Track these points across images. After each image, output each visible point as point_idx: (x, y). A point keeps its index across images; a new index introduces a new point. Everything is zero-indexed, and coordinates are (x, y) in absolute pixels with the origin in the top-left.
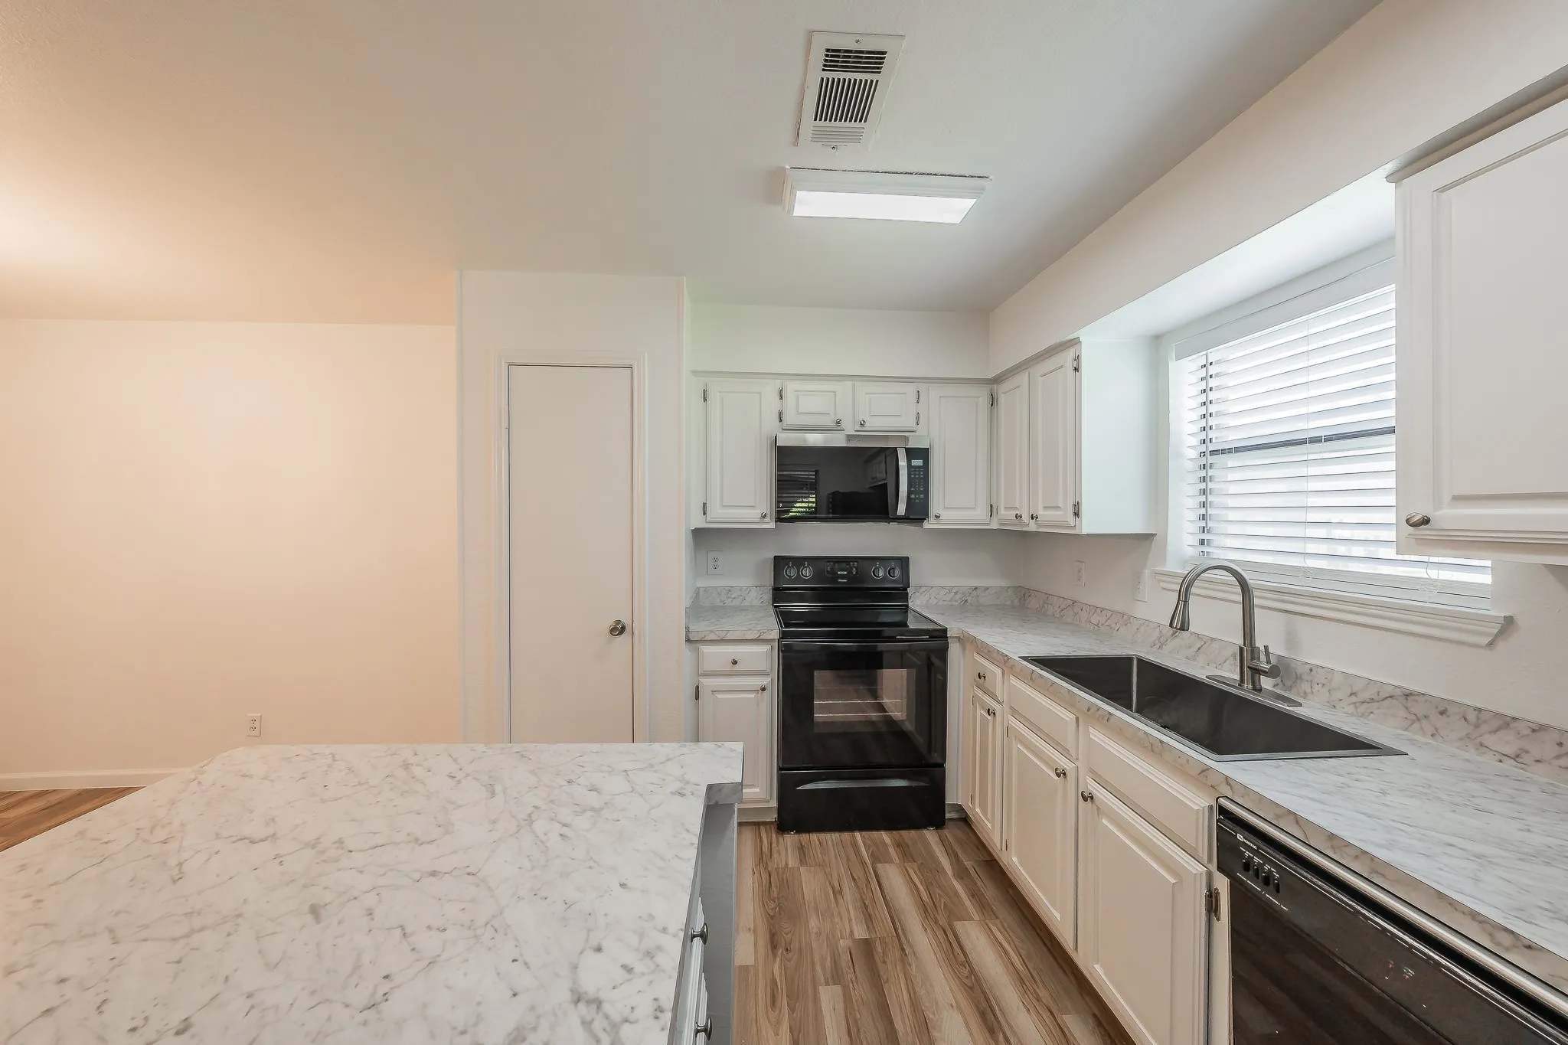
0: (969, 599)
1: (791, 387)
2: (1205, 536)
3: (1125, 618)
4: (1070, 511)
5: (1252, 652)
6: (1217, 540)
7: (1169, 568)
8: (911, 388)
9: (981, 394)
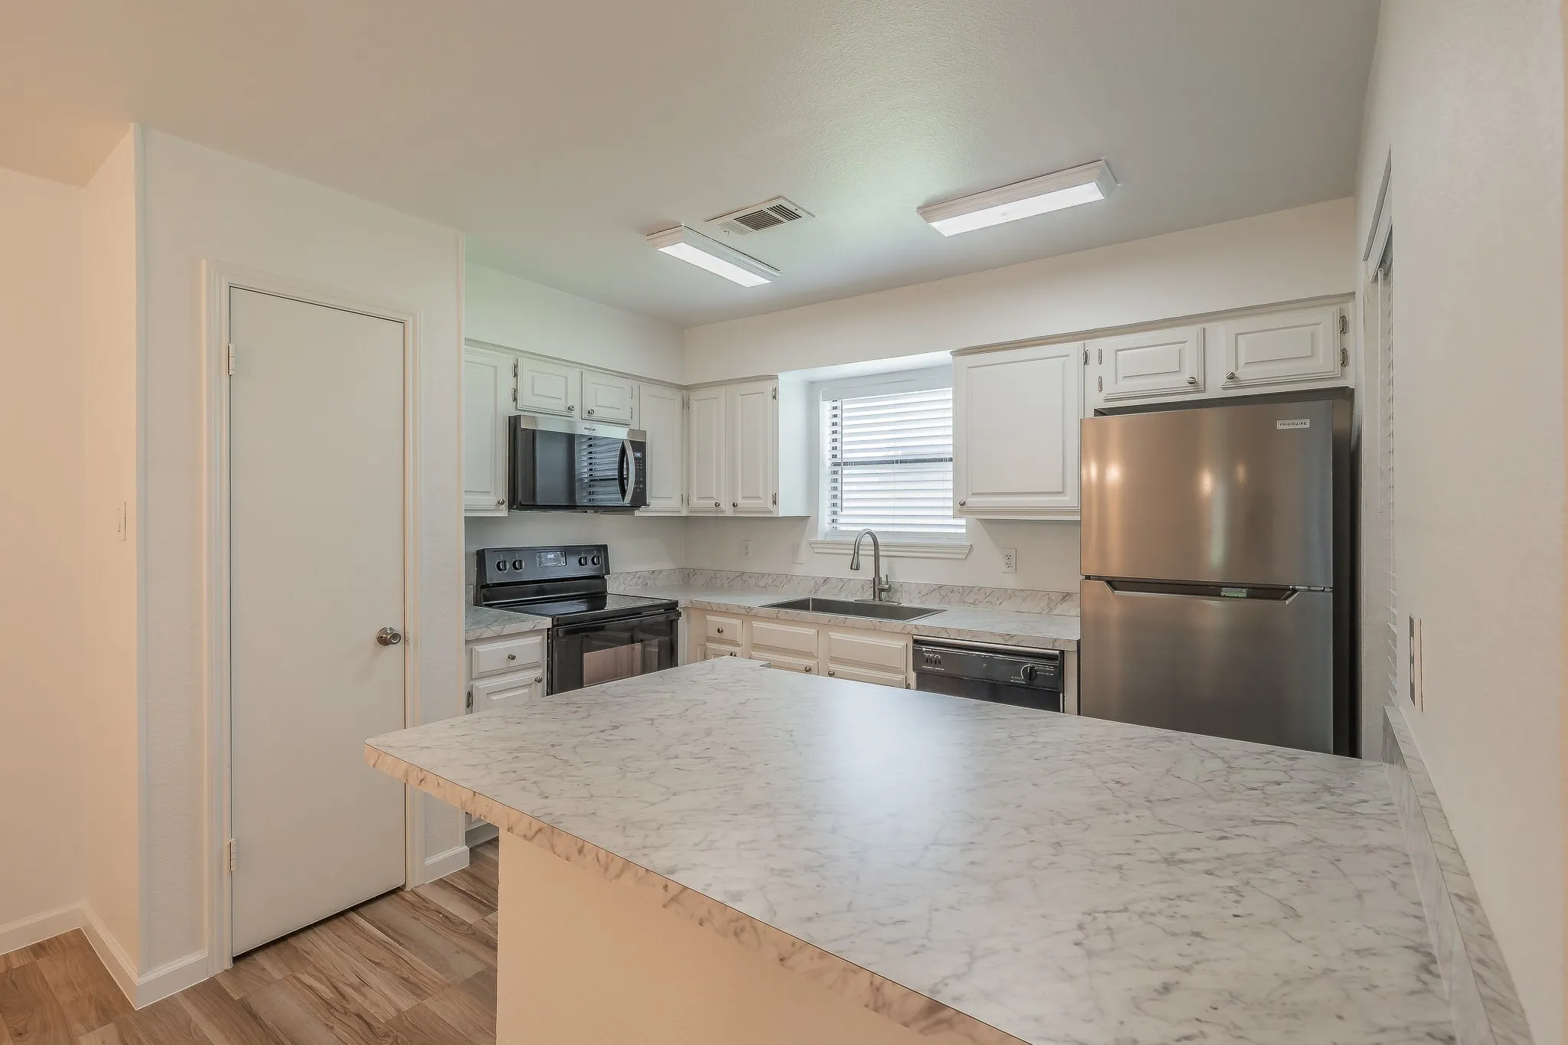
0: (649, 582)
1: (526, 367)
2: (835, 517)
3: (789, 578)
4: (770, 501)
5: (879, 580)
6: (841, 520)
7: (820, 538)
8: (627, 384)
9: (677, 397)
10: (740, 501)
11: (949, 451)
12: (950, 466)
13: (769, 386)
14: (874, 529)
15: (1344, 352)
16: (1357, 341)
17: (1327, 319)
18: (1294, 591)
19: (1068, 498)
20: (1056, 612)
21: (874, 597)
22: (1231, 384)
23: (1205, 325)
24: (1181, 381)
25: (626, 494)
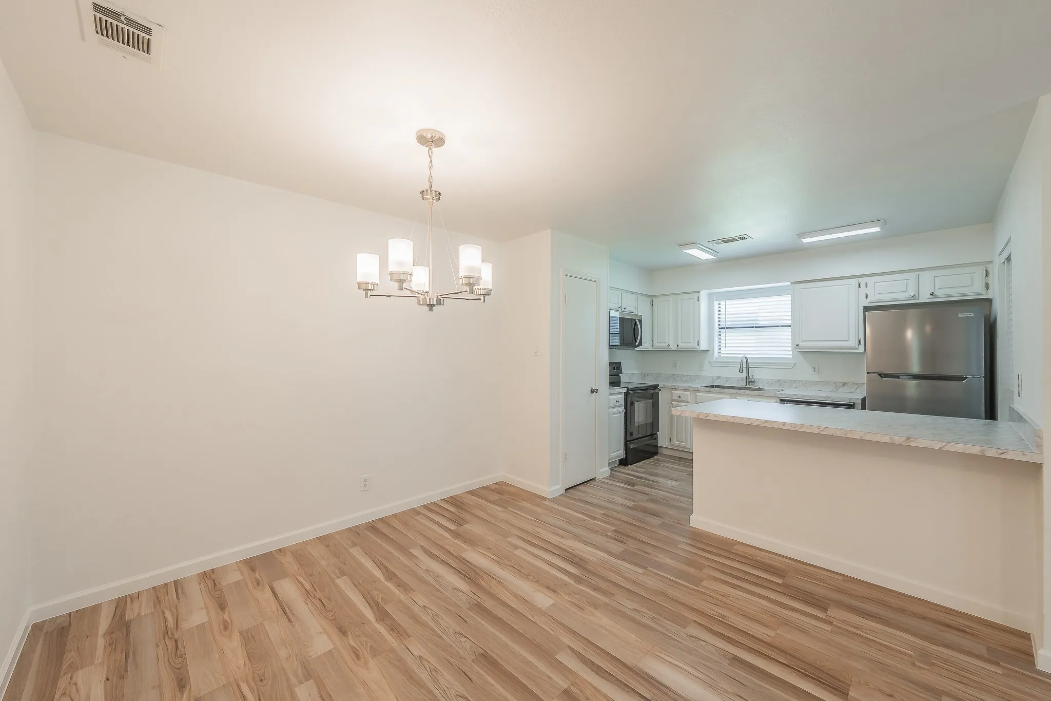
2: (720, 351)
3: (698, 377)
4: (696, 344)
5: (749, 377)
6: (723, 352)
7: (714, 360)
8: (634, 296)
9: (648, 300)
10: (681, 344)
11: (790, 322)
12: (790, 329)
13: (696, 295)
14: (747, 356)
15: (987, 284)
16: (994, 280)
17: (980, 271)
18: (966, 378)
19: (850, 343)
20: (839, 391)
21: (746, 384)
22: (932, 297)
23: (919, 273)
24: (908, 295)
25: (636, 341)
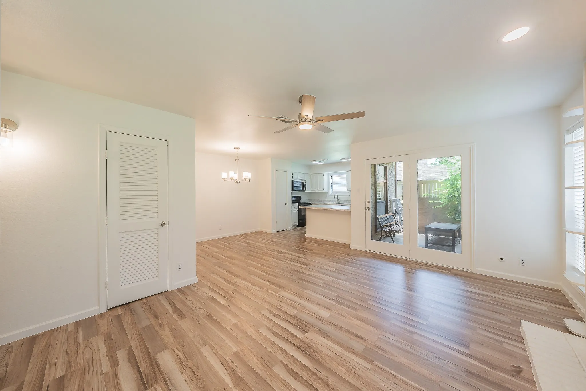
3: (326, 199)
4: (323, 189)
5: (338, 199)
6: (333, 192)
7: (330, 194)
8: (304, 174)
9: (309, 175)
10: (319, 189)
12: (346, 185)
13: (323, 174)
14: (337, 193)
21: (338, 202)
25: (304, 189)
